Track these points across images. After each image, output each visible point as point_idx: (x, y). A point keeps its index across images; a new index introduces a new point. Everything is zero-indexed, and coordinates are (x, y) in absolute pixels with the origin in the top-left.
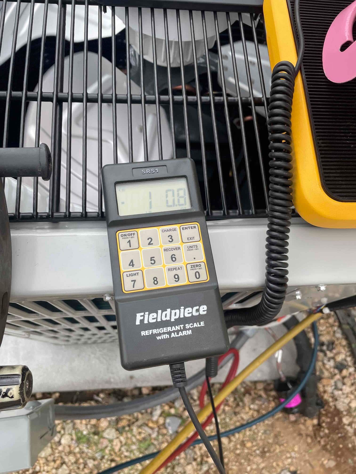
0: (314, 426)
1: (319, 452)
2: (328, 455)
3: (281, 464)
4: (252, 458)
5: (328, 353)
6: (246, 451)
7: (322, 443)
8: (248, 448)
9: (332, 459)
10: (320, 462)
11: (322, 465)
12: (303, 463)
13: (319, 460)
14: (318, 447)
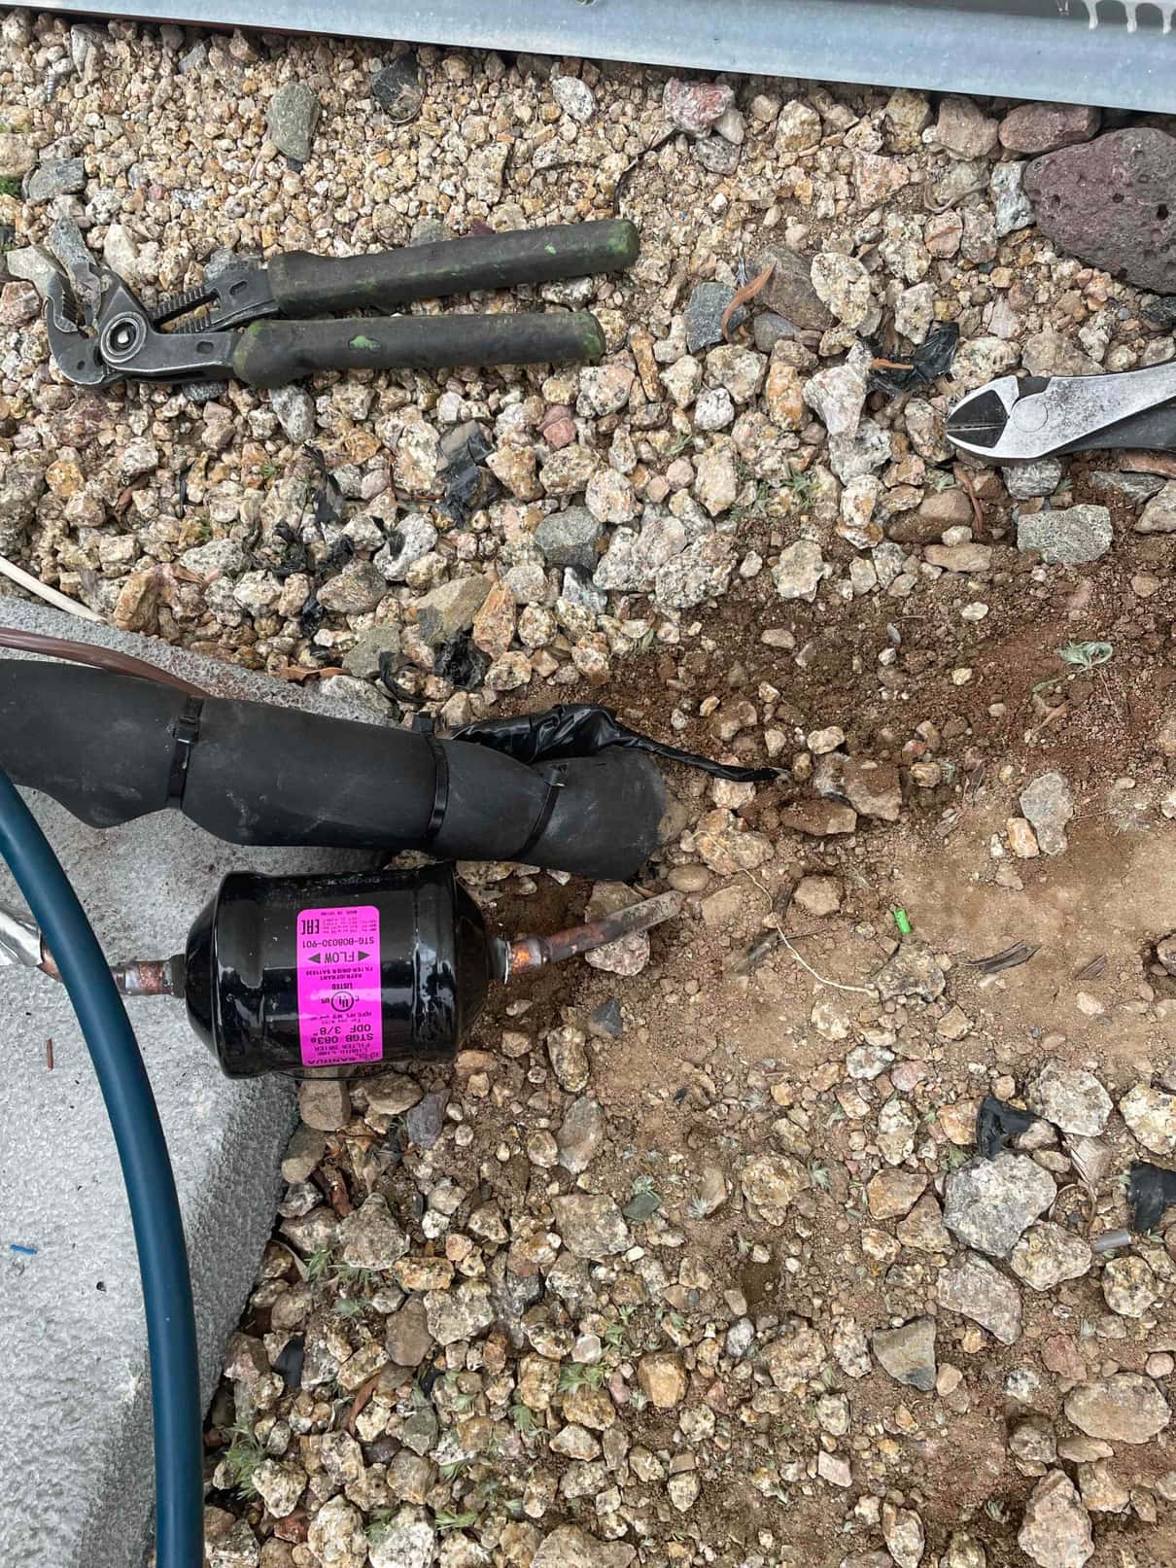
0: (750, 820)
1: (934, 857)
2: (982, 804)
3: (898, 1197)
4: (767, 1404)
5: (359, 529)
6: (699, 1424)
7: (886, 806)
8: (688, 1400)
9: (1020, 784)
10: (1006, 876)
11: (1034, 871)
12: (955, 1025)
13: (991, 885)
14: (904, 847)
